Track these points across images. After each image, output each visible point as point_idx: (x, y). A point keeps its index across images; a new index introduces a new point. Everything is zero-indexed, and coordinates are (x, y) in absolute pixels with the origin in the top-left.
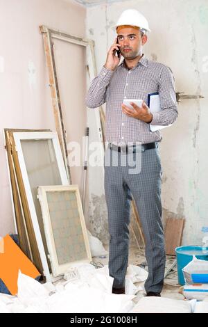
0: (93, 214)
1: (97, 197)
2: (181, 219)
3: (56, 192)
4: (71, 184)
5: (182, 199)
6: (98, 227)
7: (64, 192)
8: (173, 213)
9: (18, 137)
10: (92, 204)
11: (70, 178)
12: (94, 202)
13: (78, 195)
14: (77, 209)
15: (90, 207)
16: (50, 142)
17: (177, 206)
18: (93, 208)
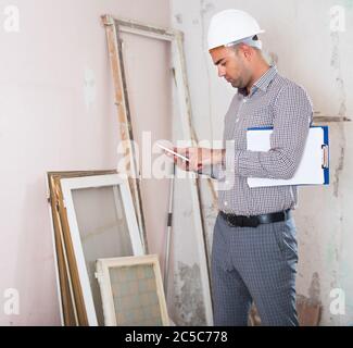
0: (180, 293)
1: (187, 267)
2: (316, 307)
3: (124, 267)
4: (147, 252)
5: (316, 275)
6: (187, 313)
7: (136, 267)
8: (303, 297)
9: (67, 185)
10: (179, 277)
11: (146, 243)
12: (182, 275)
13: (158, 270)
14: (155, 292)
15: (175, 283)
16: (115, 189)
17: (308, 287)
18: (181, 284)
